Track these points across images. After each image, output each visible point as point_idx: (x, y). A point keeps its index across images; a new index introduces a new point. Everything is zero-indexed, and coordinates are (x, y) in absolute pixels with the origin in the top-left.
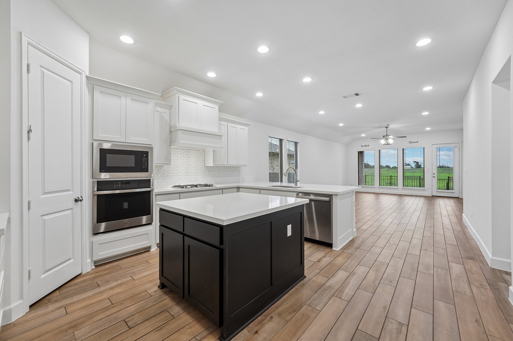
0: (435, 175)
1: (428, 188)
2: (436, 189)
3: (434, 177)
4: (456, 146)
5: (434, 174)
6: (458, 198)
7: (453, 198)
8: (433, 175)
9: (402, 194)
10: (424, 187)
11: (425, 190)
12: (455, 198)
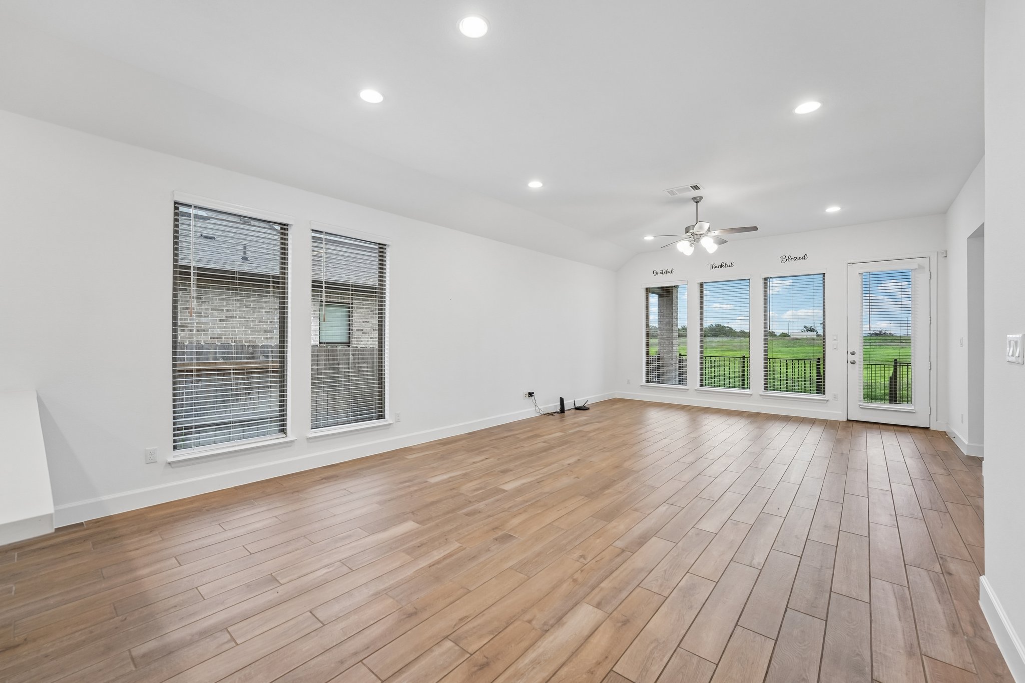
0: (858, 358)
1: (835, 398)
2: (860, 401)
3: (853, 363)
4: (921, 267)
5: (853, 353)
6: (926, 431)
7: (911, 430)
8: (851, 358)
9: (759, 414)
10: (824, 394)
11: (827, 401)
12: (918, 430)
